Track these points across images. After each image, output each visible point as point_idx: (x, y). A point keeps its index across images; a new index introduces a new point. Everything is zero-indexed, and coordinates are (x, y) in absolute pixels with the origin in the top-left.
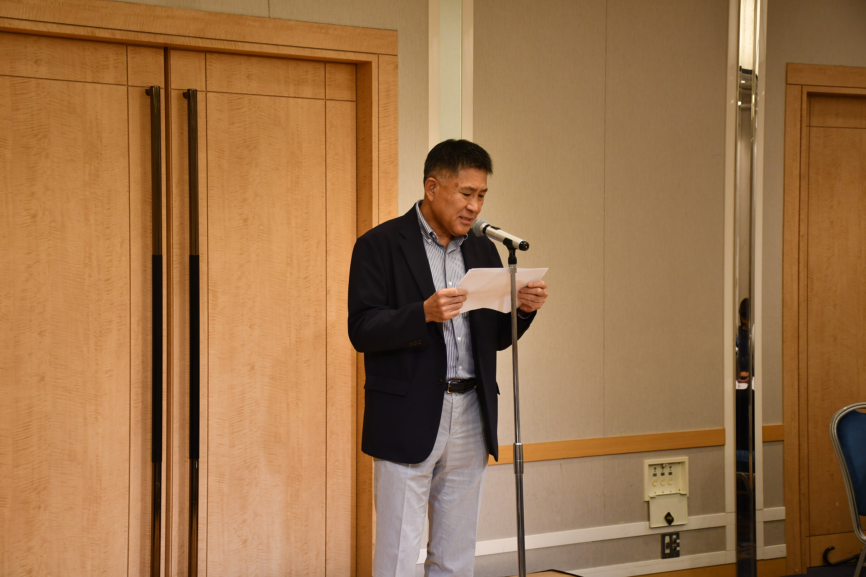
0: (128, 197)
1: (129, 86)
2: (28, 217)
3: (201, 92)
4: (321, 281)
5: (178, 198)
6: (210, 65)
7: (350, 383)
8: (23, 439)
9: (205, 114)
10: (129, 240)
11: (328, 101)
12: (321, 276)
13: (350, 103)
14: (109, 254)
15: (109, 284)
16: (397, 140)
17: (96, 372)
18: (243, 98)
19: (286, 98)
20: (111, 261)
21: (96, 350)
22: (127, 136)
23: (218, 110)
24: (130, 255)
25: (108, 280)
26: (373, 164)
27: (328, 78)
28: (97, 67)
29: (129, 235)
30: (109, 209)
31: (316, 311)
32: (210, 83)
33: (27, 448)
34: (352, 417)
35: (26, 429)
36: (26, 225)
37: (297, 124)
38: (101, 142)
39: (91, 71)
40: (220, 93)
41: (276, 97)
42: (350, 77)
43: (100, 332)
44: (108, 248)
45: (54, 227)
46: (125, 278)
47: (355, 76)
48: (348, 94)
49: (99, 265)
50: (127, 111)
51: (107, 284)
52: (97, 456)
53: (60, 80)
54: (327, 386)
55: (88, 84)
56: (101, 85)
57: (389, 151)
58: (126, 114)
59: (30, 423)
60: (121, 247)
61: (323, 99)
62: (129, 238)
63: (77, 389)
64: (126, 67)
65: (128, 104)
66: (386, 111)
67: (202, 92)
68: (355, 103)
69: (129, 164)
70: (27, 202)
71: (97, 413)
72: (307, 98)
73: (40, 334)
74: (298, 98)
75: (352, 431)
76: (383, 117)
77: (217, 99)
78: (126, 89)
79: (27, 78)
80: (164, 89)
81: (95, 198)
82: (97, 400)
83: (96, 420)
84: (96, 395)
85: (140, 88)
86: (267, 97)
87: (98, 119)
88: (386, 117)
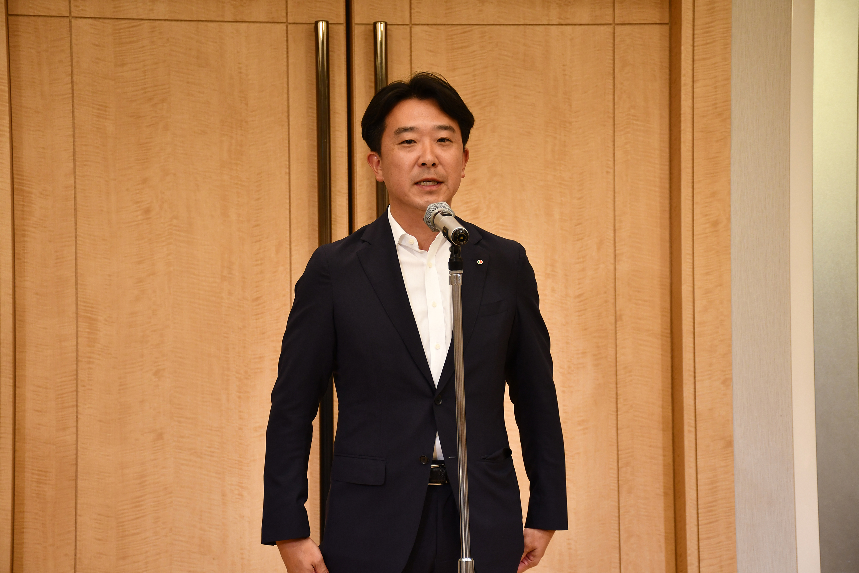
0: (288, 181)
1: (290, 23)
2: (139, 213)
3: (402, 27)
4: (606, 302)
5: (366, 182)
7: (661, 458)
8: (132, 520)
9: (409, 58)
10: (288, 243)
11: (619, 26)
12: (605, 293)
13: (658, 26)
14: (259, 262)
15: (258, 305)
16: (728, 79)
17: (240, 429)
18: (471, 30)
19: (544, 27)
20: (262, 272)
21: (240, 397)
22: (285, 96)
23: (430, 51)
24: (291, 263)
25: (257, 299)
26: (683, 119)
29: (288, 235)
30: (258, 199)
31: (598, 347)
32: (417, 12)
33: (138, 534)
34: (665, 510)
35: (136, 507)
36: (136, 223)
37: (564, 65)
38: (247, 104)
39: (231, 5)
40: (434, 26)
41: (527, 26)
43: (246, 372)
44: (258, 254)
45: (176, 226)
46: (284, 296)
49: (243, 278)
50: (285, 60)
51: (256, 305)
53: (186, 21)
54: (619, 461)
55: (226, 24)
56: (246, 24)
57: (714, 97)
58: (285, 64)
59: (142, 498)
60: (277, 252)
61: (611, 24)
62: (288, 239)
63: (211, 452)
65: (287, 49)
66: (707, 34)
67: (405, 27)
68: (667, 28)
69: (289, 134)
70: (138, 191)
71: (242, 487)
72: (581, 25)
73: (156, 373)
74: (566, 25)
75: (666, 533)
76: (703, 45)
77: (429, 35)
78: (285, 28)
79: (138, 21)
80: (345, 24)
81: (237, 184)
82: (241, 469)
83: (239, 497)
84: (240, 461)
85: (306, 25)
86: (512, 27)
87: (241, 73)
88: (707, 44)
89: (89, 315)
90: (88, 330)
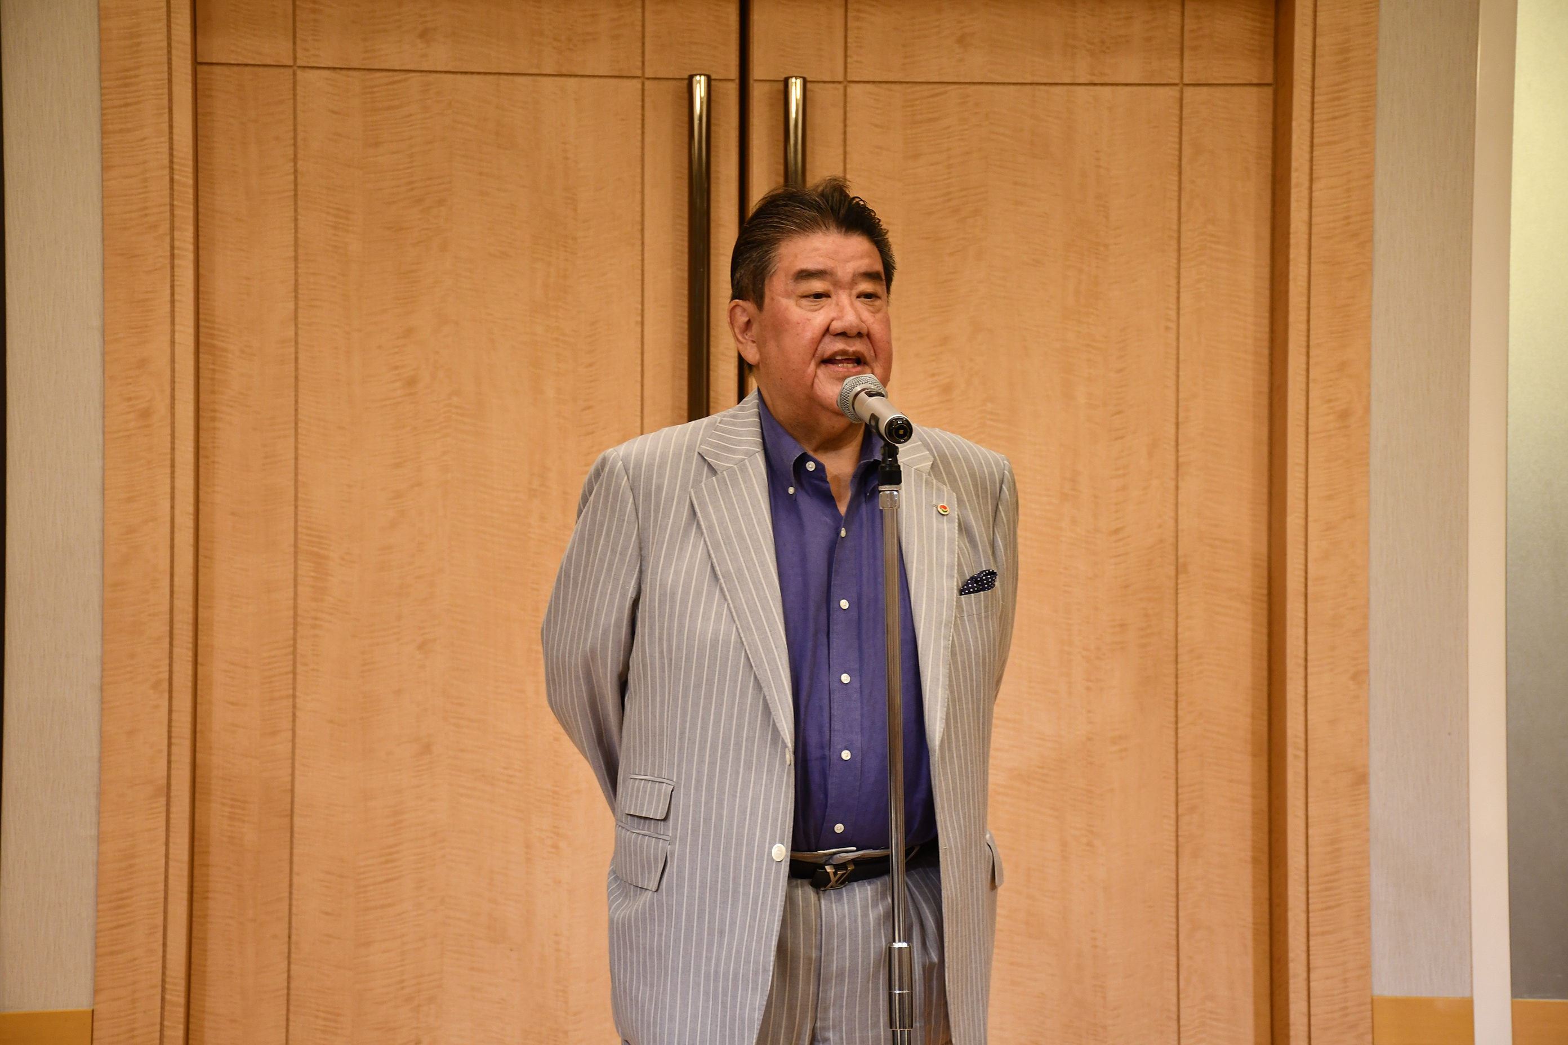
0: (639, 336)
1: (648, 79)
2: (397, 385)
3: (831, 85)
4: (1161, 541)
6: (858, 19)
7: (1249, 800)
8: (381, 883)
9: (842, 137)
11: (1190, 88)
12: (1160, 526)
13: (1254, 89)
16: (1369, 177)
18: (945, 92)
19: (1065, 88)
22: (638, 197)
23: (876, 126)
26: (1292, 241)
27: (1192, 31)
28: (570, 39)
30: (590, 365)
31: (1147, 616)
32: (857, 62)
33: (391, 905)
34: (1254, 887)
35: (387, 862)
36: (393, 401)
37: (1097, 152)
38: (575, 210)
39: (554, 48)
40: (883, 85)
41: (1038, 87)
42: (1258, 24)
44: (589, 454)
45: (457, 407)
47: (1272, 21)
48: (1247, 69)
49: (565, 493)
50: (639, 138)
52: (556, 935)
53: (479, 73)
54: (1179, 804)
55: (545, 79)
56: (577, 79)
57: (1345, 206)
58: (639, 144)
59: (398, 848)
61: (1176, 85)
63: (508, 776)
64: (639, 35)
65: (643, 120)
66: (1335, 103)
67: (835, 85)
68: (1269, 91)
69: (643, 260)
70: (396, 350)
72: (1127, 85)
73: (422, 646)
74: (1102, 84)
75: (1254, 924)
76: (1328, 120)
77: (875, 99)
78: (639, 86)
79: (403, 73)
80: (737, 81)
81: (557, 340)
82: (556, 805)
83: (554, 850)
85: (674, 82)
86: (1012, 87)
87: (567, 159)
88: (1335, 118)
89: (316, 549)
90: (312, 574)
